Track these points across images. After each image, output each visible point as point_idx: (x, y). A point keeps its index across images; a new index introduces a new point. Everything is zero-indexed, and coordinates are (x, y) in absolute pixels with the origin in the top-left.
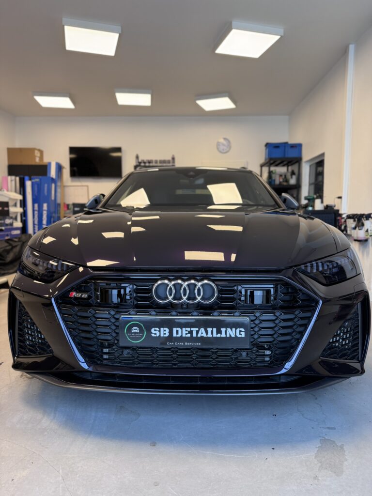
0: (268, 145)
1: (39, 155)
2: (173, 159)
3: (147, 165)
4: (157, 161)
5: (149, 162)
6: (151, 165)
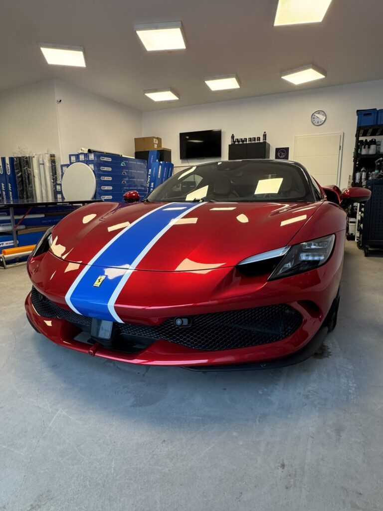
0: (359, 112)
1: (157, 142)
2: (265, 136)
3: (240, 143)
4: (251, 138)
5: (243, 141)
6: (245, 143)
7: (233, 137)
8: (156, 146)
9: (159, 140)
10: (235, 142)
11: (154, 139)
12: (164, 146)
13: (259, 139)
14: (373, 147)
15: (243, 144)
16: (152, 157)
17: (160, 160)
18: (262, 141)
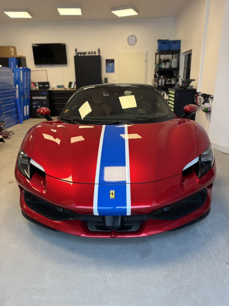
0: (159, 41)
1: (13, 50)
2: (99, 50)
3: (82, 55)
4: (89, 52)
5: (84, 54)
6: (85, 55)
7: (76, 50)
8: (13, 54)
9: (14, 48)
10: (78, 54)
11: (11, 48)
12: (19, 54)
13: (95, 53)
14: (168, 63)
15: (84, 56)
16: (12, 64)
17: (19, 66)
18: (97, 54)
